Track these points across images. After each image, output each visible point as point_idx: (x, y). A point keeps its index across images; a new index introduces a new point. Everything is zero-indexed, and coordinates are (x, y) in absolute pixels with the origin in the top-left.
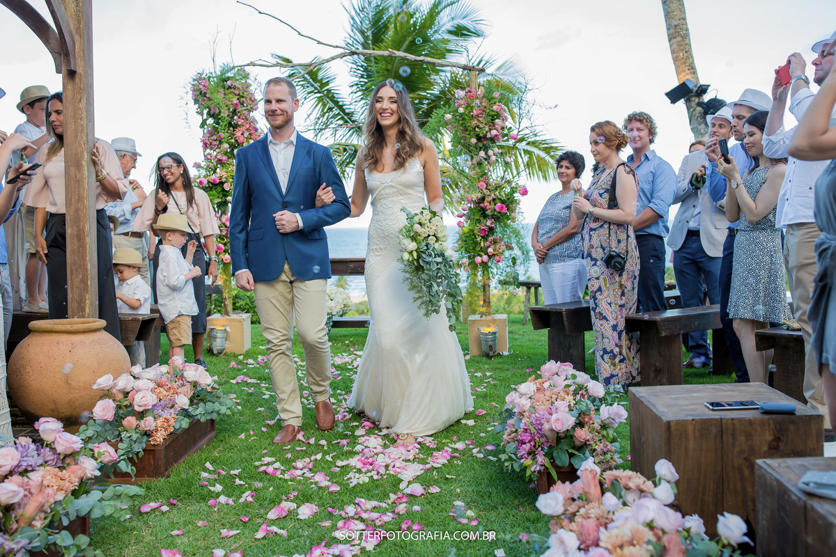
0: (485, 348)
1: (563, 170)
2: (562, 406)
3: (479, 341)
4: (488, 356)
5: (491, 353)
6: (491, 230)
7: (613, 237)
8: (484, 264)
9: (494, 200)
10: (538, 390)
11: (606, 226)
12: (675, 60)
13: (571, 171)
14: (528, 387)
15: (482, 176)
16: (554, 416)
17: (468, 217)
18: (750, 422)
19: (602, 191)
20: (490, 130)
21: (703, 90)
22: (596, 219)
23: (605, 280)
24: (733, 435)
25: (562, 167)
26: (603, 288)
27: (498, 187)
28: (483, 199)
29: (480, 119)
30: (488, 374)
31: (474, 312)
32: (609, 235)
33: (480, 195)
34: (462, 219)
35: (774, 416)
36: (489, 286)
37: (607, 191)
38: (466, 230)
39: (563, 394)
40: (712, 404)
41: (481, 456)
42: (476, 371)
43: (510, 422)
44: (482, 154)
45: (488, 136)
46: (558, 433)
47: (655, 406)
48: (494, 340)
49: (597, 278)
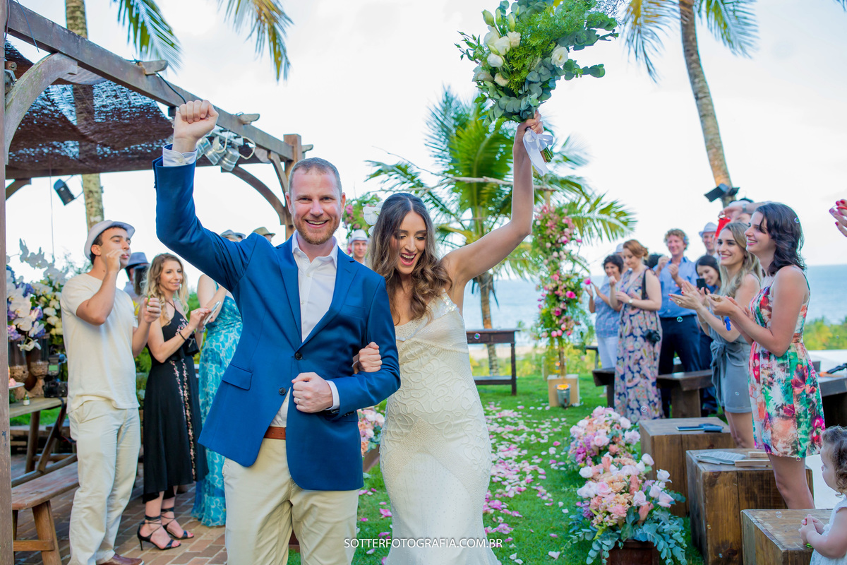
0: (561, 401)
1: (610, 270)
2: (602, 432)
3: (557, 396)
4: (564, 407)
5: (566, 405)
6: (564, 311)
7: (648, 320)
8: (559, 338)
9: (565, 288)
10: (589, 423)
11: (642, 312)
12: (713, 166)
13: (616, 269)
14: (583, 423)
15: (555, 270)
16: (596, 437)
17: (546, 302)
18: (697, 436)
19: (636, 288)
20: (561, 236)
21: (733, 192)
22: (634, 307)
23: (644, 351)
24: (688, 443)
25: (608, 268)
26: (644, 357)
27: (568, 279)
28: (557, 288)
29: (554, 229)
30: (563, 419)
31: (552, 373)
32: (645, 318)
33: (554, 285)
34: (542, 303)
35: (710, 433)
36: (563, 353)
37: (640, 288)
38: (544, 311)
39: (603, 426)
40: (679, 428)
41: (556, 468)
42: (554, 417)
43: (572, 443)
44: (555, 254)
45: (560, 241)
46: (599, 448)
47: (648, 429)
48: (568, 394)
49: (639, 350)
